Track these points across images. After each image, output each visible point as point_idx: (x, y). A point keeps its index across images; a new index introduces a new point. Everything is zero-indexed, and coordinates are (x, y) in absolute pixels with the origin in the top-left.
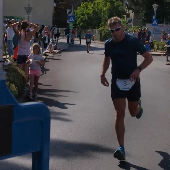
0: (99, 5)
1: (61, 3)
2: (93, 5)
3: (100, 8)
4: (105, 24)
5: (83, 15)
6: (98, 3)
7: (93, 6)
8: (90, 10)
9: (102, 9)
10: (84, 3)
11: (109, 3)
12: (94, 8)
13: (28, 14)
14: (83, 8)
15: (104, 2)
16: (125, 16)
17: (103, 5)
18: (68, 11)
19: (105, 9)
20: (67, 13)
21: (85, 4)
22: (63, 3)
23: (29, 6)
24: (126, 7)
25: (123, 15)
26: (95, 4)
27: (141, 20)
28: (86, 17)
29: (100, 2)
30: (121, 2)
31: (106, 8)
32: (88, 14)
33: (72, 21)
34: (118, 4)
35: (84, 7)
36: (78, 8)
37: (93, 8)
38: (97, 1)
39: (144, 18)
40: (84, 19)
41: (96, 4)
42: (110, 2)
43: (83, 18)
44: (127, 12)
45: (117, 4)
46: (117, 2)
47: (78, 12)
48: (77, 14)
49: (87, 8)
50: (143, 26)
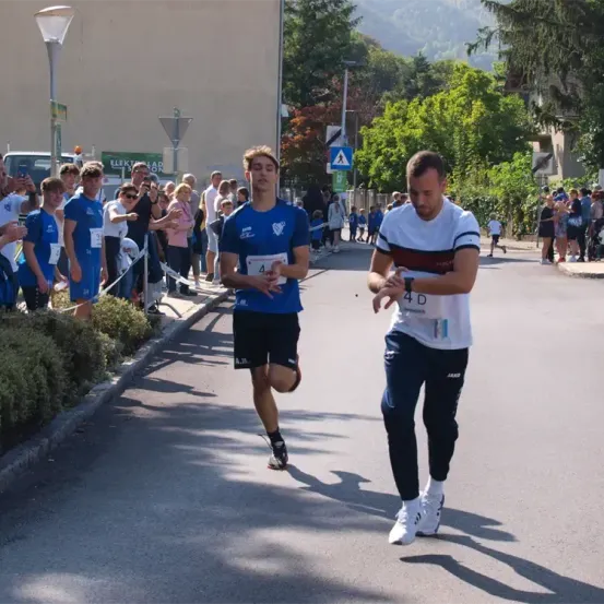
0: (446, 109)
1: (322, 105)
2: (427, 111)
3: (448, 119)
4: (463, 174)
5: (392, 143)
6: (442, 103)
7: (425, 115)
8: (414, 128)
9: (455, 123)
10: (396, 105)
11: (479, 103)
12: (429, 119)
13: (176, 144)
14: (392, 122)
15: (462, 100)
16: (536, 145)
17: (461, 109)
18: (331, 130)
19: (467, 125)
20: (328, 138)
21: (400, 108)
22: (327, 107)
23: (176, 115)
24: (535, 116)
25: (530, 143)
26: (431, 105)
27: (584, 157)
28: (403, 150)
29: (450, 98)
30: (520, 98)
31: (471, 120)
32: (407, 140)
33: (340, 164)
34: (510, 107)
35: (394, 118)
36: (375, 120)
37: (425, 120)
38: (439, 97)
39: (595, 151)
40: (393, 158)
41: (437, 107)
42: (483, 100)
43: (392, 155)
44: (543, 133)
45: (507, 105)
46: (508, 100)
47: (376, 134)
48: (371, 141)
49: (405, 120)
50: (590, 177)
